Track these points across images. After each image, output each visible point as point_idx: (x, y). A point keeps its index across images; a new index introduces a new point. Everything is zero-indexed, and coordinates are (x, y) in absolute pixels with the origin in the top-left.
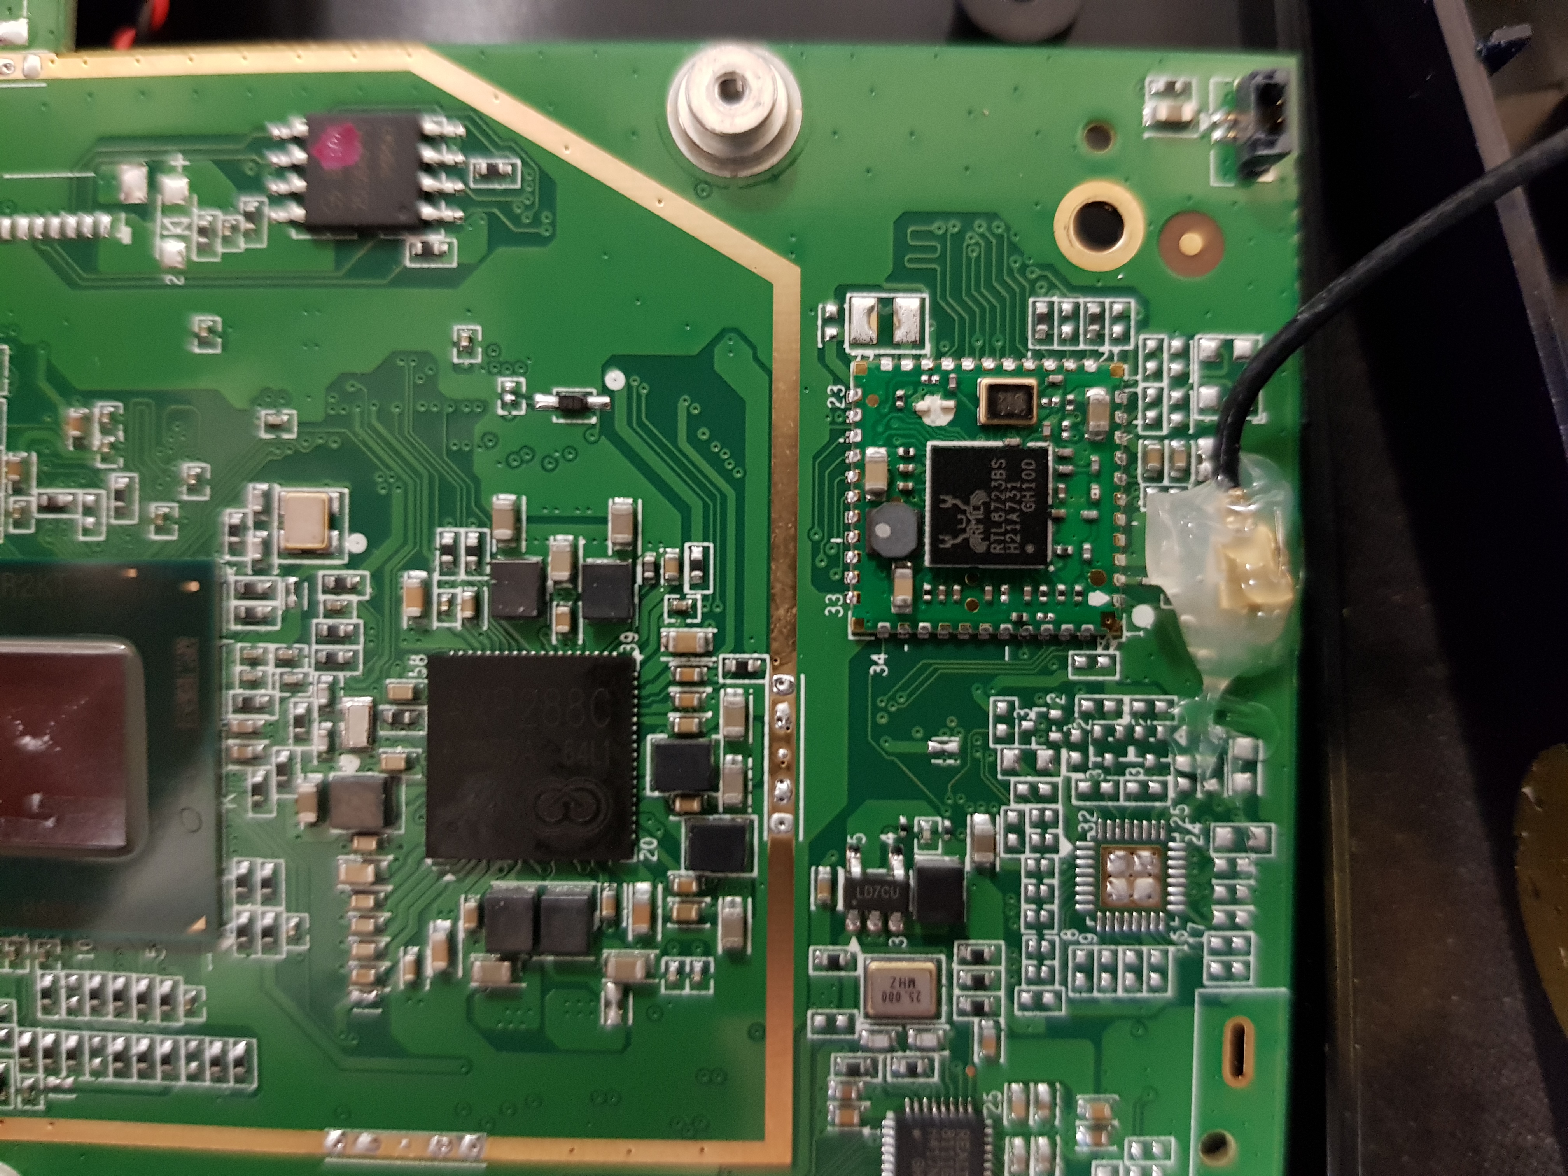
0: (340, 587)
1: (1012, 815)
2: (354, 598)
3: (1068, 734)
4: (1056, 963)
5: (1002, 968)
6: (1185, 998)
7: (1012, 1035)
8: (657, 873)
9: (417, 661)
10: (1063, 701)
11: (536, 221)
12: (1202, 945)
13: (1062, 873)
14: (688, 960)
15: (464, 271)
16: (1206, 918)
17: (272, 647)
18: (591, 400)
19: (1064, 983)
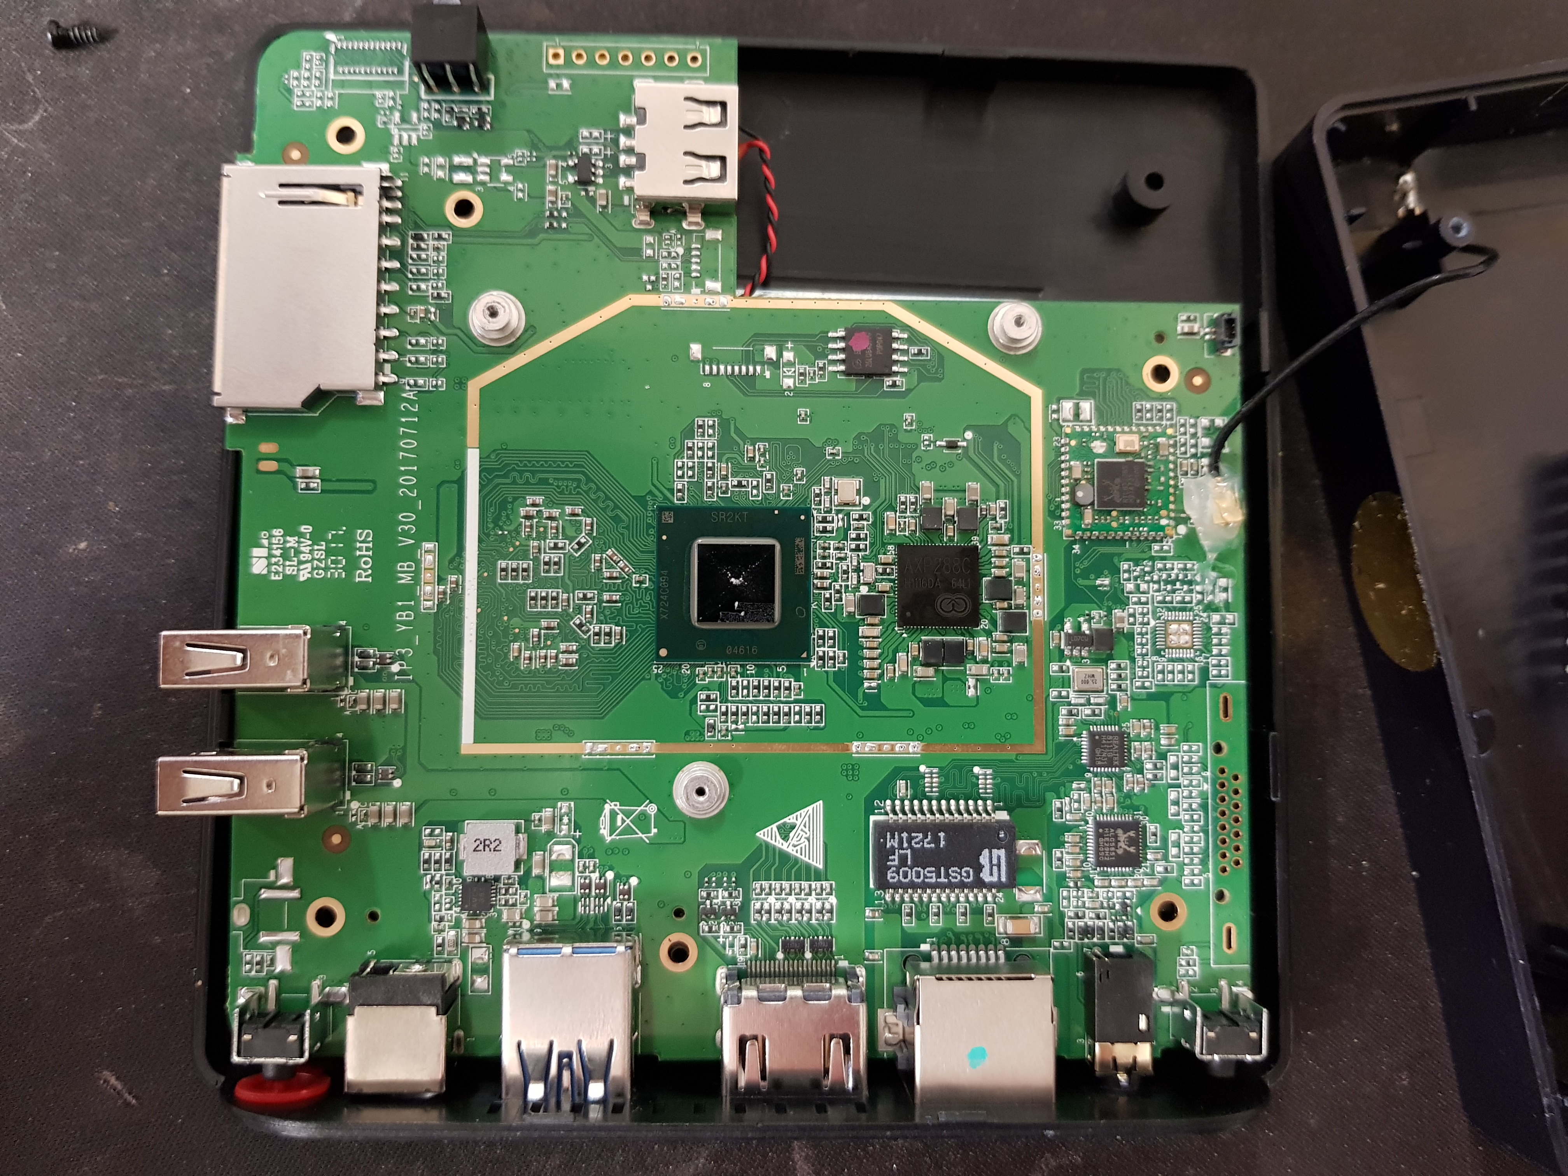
0: (861, 518)
1: (1131, 611)
2: (865, 523)
3: (1152, 578)
4: (1150, 670)
5: (1128, 672)
6: (1203, 685)
7: (1133, 699)
8: (988, 633)
9: (891, 548)
10: (1150, 564)
11: (936, 373)
12: (1208, 663)
13: (1152, 633)
14: (1001, 669)
15: (909, 391)
16: (1210, 651)
17: (832, 542)
18: (959, 444)
19: (1153, 678)
